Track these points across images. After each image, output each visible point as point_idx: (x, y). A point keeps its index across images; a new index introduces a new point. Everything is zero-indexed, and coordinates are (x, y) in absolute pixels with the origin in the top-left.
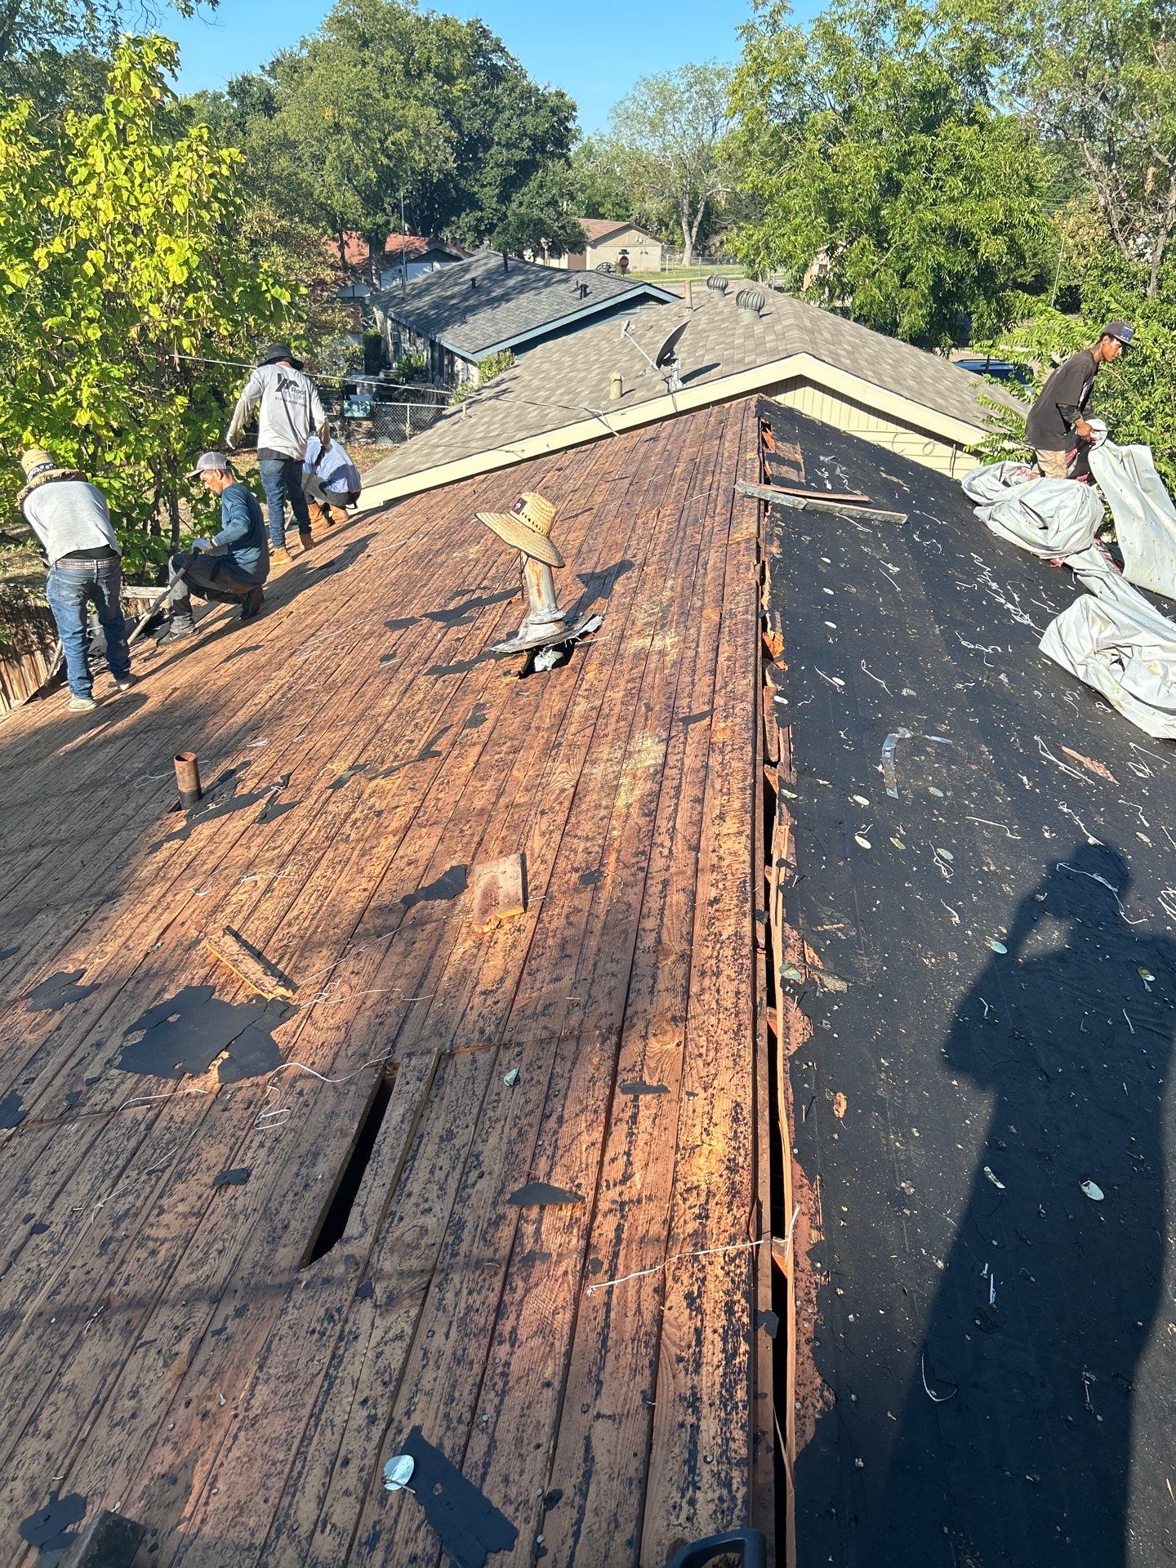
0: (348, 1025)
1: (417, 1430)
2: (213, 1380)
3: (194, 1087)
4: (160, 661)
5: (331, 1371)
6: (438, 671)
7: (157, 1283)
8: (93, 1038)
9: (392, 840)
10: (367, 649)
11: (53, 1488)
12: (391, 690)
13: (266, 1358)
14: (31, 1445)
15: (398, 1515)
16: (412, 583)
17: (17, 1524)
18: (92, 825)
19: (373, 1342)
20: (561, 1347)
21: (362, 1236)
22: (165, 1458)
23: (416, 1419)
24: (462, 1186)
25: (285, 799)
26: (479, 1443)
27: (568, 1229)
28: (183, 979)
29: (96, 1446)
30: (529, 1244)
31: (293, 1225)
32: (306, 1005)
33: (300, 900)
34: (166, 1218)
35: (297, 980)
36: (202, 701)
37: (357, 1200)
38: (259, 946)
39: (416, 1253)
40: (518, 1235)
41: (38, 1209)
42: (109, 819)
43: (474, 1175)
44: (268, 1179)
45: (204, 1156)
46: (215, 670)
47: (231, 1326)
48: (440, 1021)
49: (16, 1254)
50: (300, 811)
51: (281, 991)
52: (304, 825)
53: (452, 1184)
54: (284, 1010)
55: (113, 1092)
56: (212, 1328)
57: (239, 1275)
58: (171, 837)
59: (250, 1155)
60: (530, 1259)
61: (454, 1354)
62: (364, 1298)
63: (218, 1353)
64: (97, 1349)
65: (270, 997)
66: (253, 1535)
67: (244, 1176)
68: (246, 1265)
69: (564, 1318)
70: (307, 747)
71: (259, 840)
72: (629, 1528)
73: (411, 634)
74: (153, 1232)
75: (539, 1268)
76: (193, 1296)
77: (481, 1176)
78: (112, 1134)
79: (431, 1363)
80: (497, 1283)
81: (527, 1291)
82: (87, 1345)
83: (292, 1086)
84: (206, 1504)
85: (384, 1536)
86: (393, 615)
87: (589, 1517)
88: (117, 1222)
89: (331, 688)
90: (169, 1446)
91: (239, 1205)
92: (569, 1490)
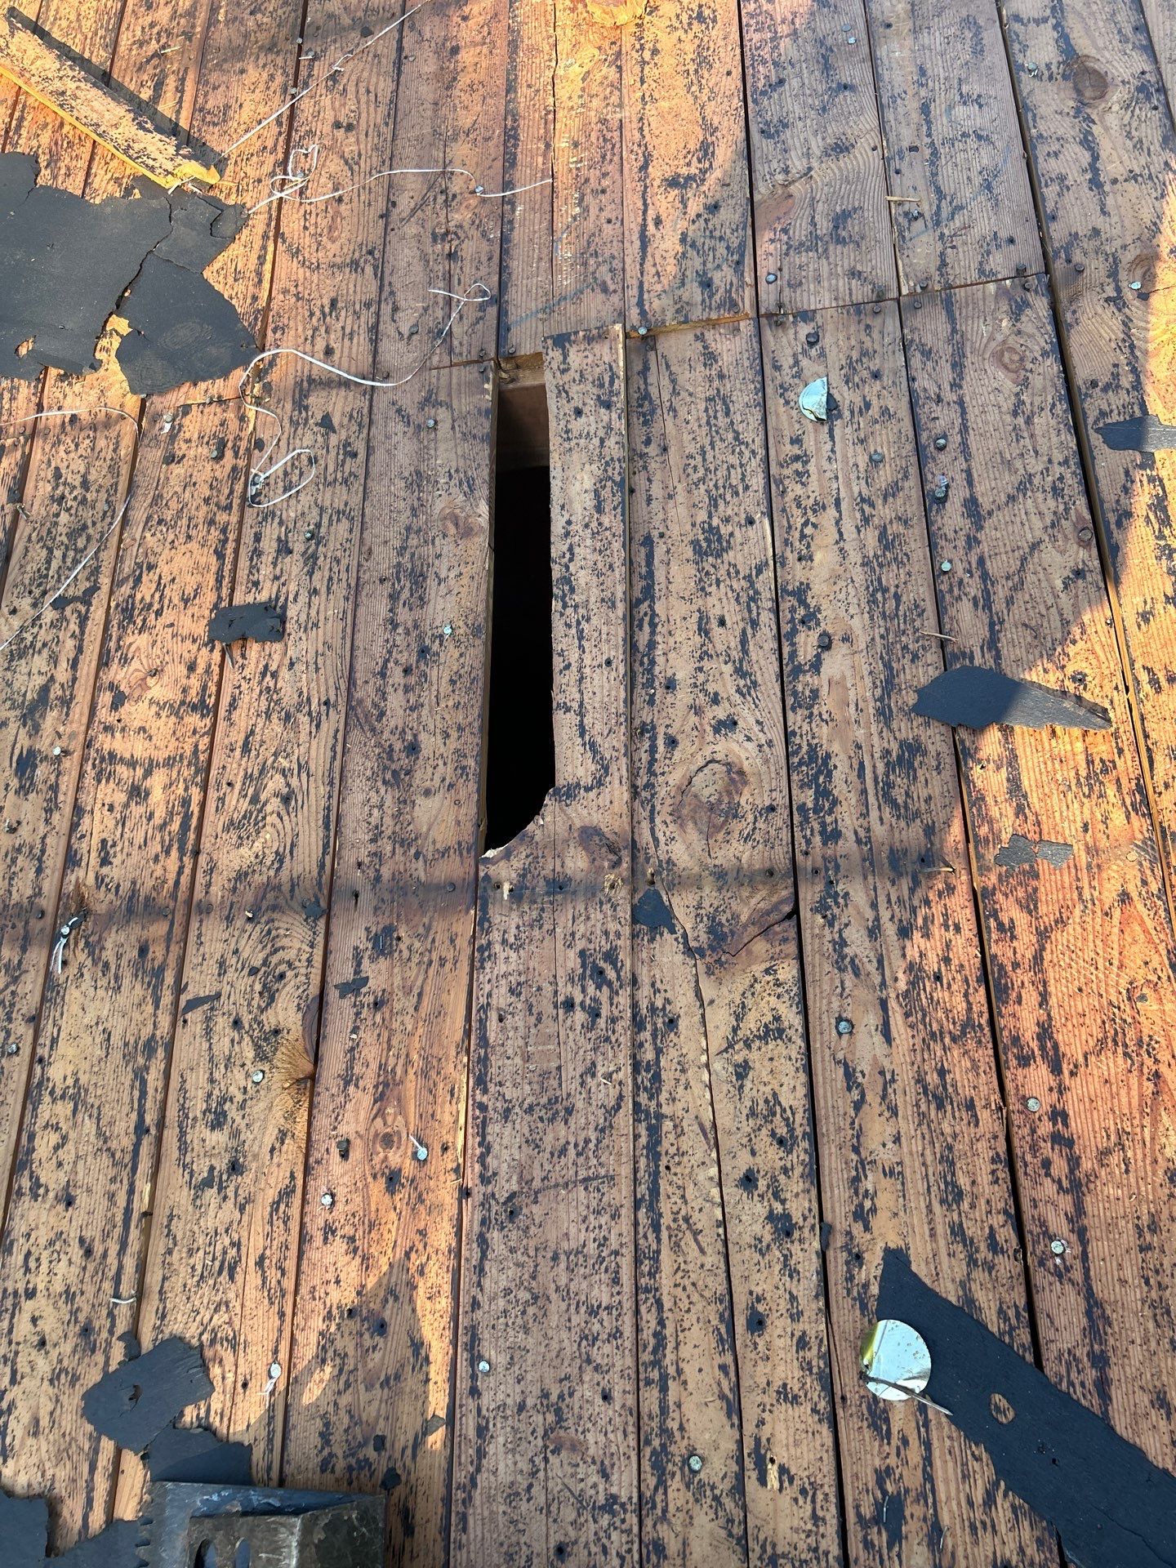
1: (896, 1260)
2: (380, 1098)
5: (643, 1098)
11: (122, 1322)
13: (484, 1061)
19: (717, 1039)
21: (599, 782)
22: (340, 1271)
24: (789, 668)
27: (1092, 786)
29: (180, 1228)
30: (1004, 816)
31: (429, 744)
39: (738, 827)
40: (970, 795)
43: (807, 642)
44: (330, 633)
47: (378, 975)
48: (590, 252)
51: (193, 169)
53: (764, 663)
54: (215, 218)
56: (335, 979)
57: (349, 857)
59: (266, 570)
60: (1021, 857)
61: (920, 1080)
62: (654, 931)
63: (368, 1036)
65: (170, 184)
67: (272, 622)
68: (356, 832)
74: (120, 745)
75: (1052, 881)
76: (264, 900)
77: (826, 644)
79: (872, 1098)
80: (961, 911)
81: (1043, 935)
82: (74, 997)
90: (340, 1245)
91: (287, 690)
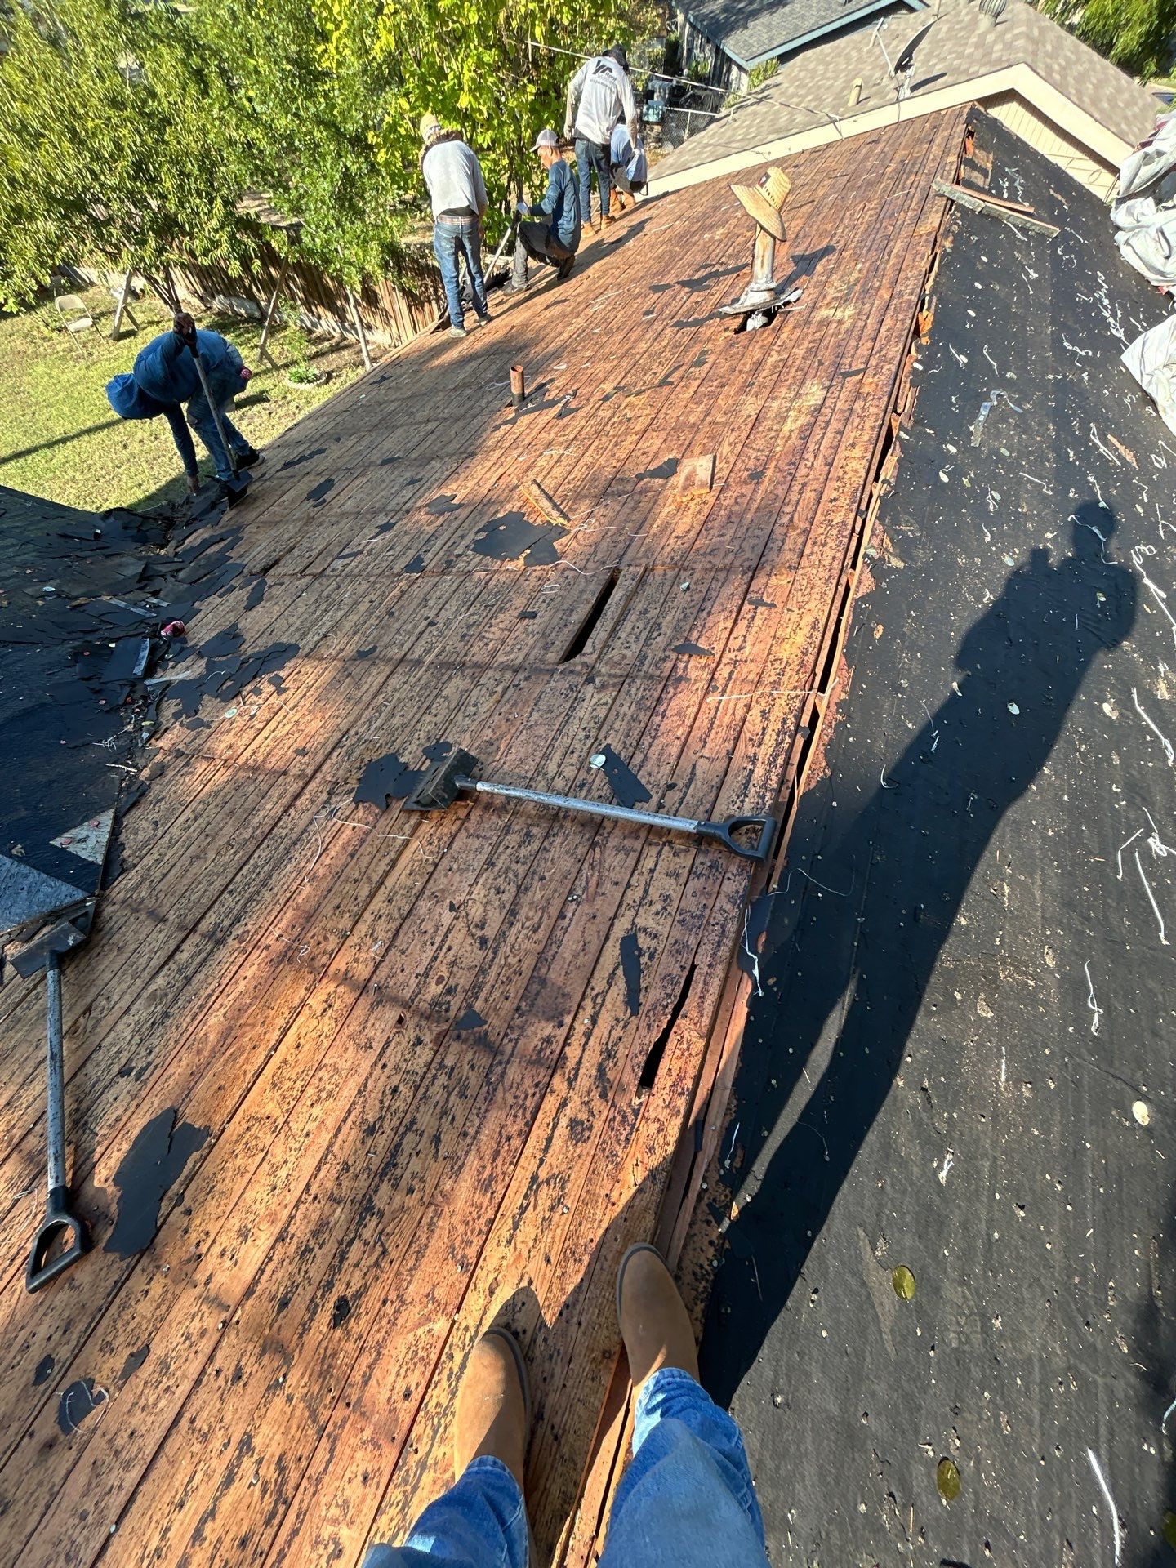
0: (597, 545)
1: (609, 745)
2: (512, 706)
3: (511, 566)
4: (506, 306)
6: (680, 325)
7: (488, 659)
8: (459, 533)
9: (635, 438)
10: (635, 305)
12: (647, 336)
14: (428, 718)
15: (595, 778)
16: (672, 258)
17: (421, 749)
18: (462, 411)
20: (688, 723)
22: (488, 734)
23: (609, 741)
24: (648, 638)
25: (573, 405)
26: (639, 757)
27: (703, 668)
28: (508, 507)
30: (680, 672)
31: (557, 643)
32: (574, 530)
33: (577, 469)
34: (493, 629)
35: (570, 516)
36: (528, 335)
37: (591, 636)
38: (551, 493)
40: (675, 667)
41: (432, 615)
42: (471, 408)
43: (655, 634)
44: (546, 619)
45: (514, 602)
46: (538, 315)
48: (648, 550)
49: (421, 634)
50: (581, 414)
51: (561, 520)
52: (583, 423)
53: (643, 636)
54: (562, 531)
55: (469, 563)
56: (513, 683)
57: (528, 662)
58: (505, 423)
60: (679, 680)
61: (632, 716)
62: (589, 683)
63: (515, 695)
64: (458, 683)
66: (526, 772)
67: (533, 615)
68: (532, 658)
69: (692, 711)
70: (590, 372)
71: (555, 430)
72: (708, 806)
73: (666, 296)
75: (683, 684)
76: (504, 668)
77: (659, 635)
78: (468, 583)
79: (620, 718)
80: (660, 688)
81: (675, 694)
83: (562, 573)
84: (506, 756)
85: (587, 786)
86: (656, 282)
87: (688, 797)
88: (469, 627)
89: (609, 333)
92: (680, 784)
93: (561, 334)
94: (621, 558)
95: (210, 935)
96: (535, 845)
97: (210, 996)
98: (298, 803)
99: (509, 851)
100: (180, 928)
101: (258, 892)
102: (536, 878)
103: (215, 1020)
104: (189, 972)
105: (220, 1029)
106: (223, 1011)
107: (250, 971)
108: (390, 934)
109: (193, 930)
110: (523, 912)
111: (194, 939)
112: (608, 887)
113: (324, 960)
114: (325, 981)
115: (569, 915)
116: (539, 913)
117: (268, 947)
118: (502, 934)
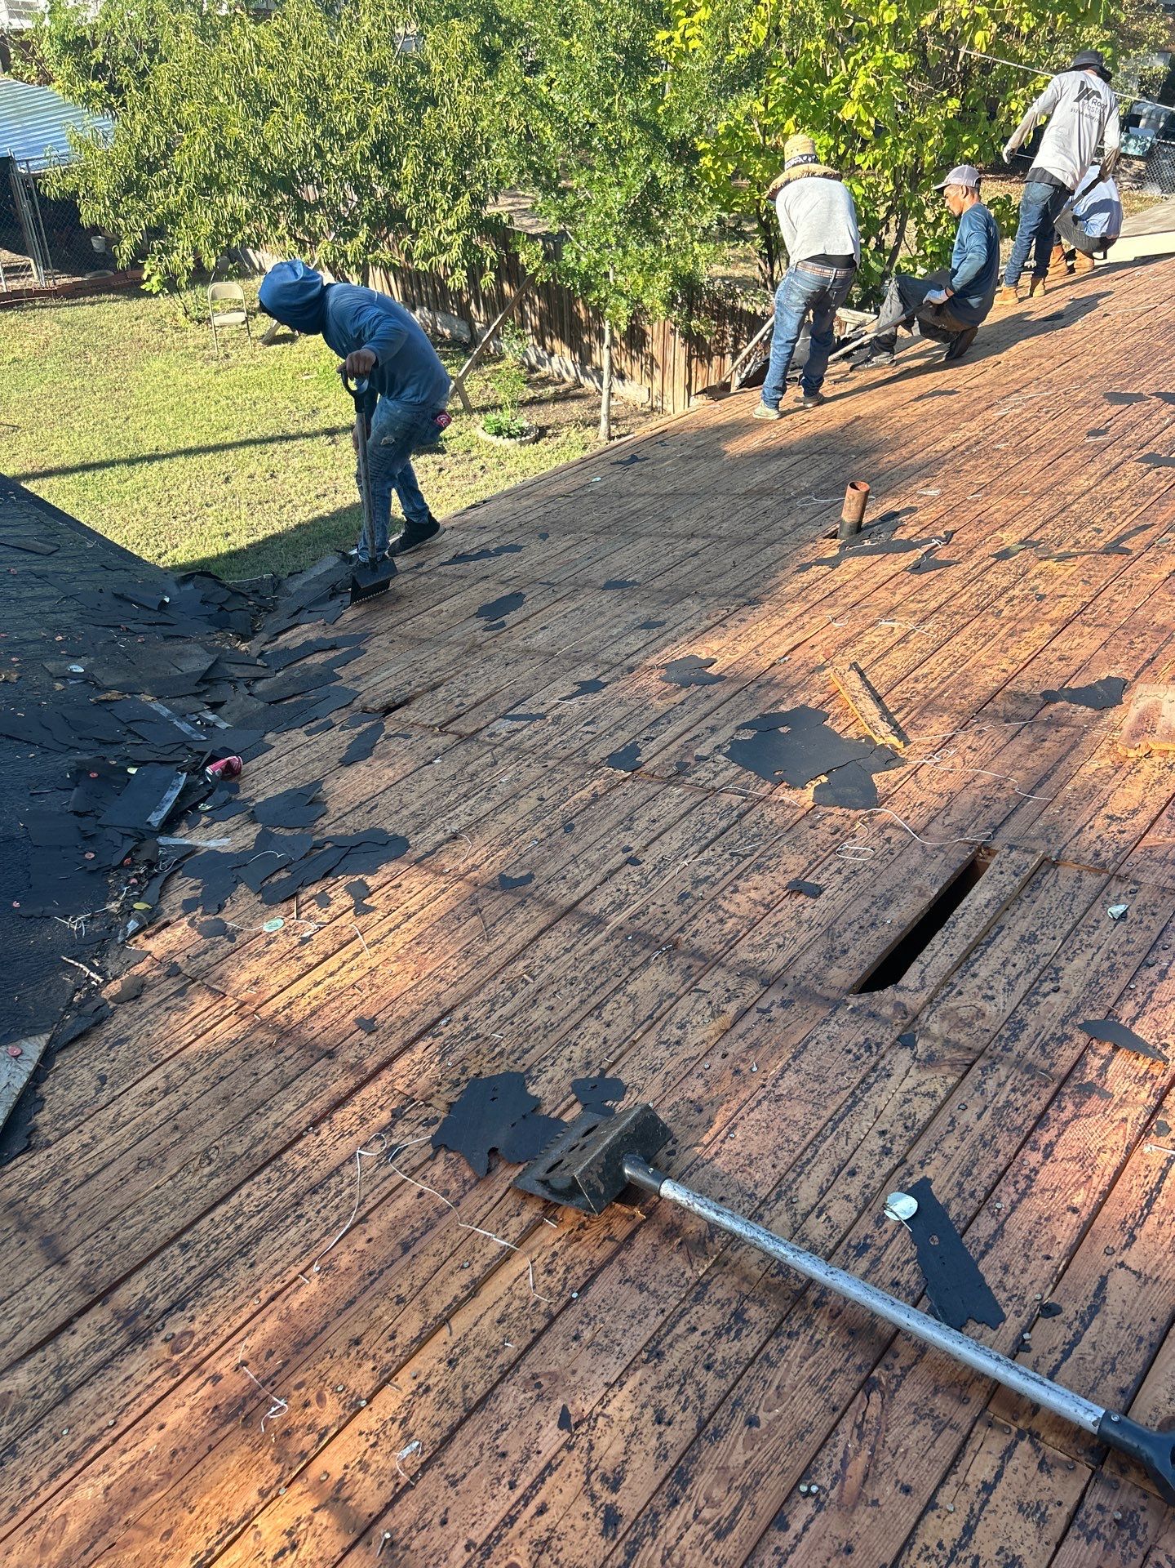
0: (952, 797)
1: (927, 1182)
2: (750, 1047)
3: (788, 796)
4: (850, 386)
5: (858, 1092)
6: (1154, 460)
7: (719, 947)
8: (709, 722)
9: (1048, 629)
10: (1076, 418)
11: (604, 1066)
12: (1091, 469)
13: (801, 1053)
14: (593, 1025)
15: (891, 1241)
16: (1151, 354)
17: (569, 1079)
18: (751, 530)
19: (904, 1088)
20: (1099, 1183)
21: (917, 991)
22: (695, 1089)
23: (929, 1172)
24: (1032, 991)
25: (943, 555)
26: (985, 1226)
27: (1142, 1080)
28: (801, 698)
29: (643, 1051)
30: (1091, 1075)
31: (852, 952)
32: (914, 762)
33: (933, 660)
34: (738, 897)
35: (910, 735)
36: (882, 434)
37: (920, 957)
38: (881, 691)
39: (967, 1029)
40: (1080, 1062)
41: (636, 845)
42: (767, 528)
43: (1047, 986)
44: (839, 903)
45: (784, 859)
46: (903, 407)
47: (776, 1012)
48: (1052, 826)
49: (612, 873)
50: (954, 572)
51: (893, 740)
52: (957, 587)
53: (1022, 986)
54: (891, 759)
55: (716, 774)
56: (759, 1005)
57: (792, 973)
58: (820, 562)
59: (826, 875)
60: (1088, 1090)
61: (982, 1136)
62: (905, 1045)
63: (759, 1028)
64: (656, 978)
65: (880, 742)
66: (756, 1187)
67: (815, 892)
68: (800, 969)
69: (1113, 1161)
70: (979, 508)
71: (906, 589)
72: (1127, 1380)
73: (1133, 412)
74: (725, 905)
75: (1094, 1103)
76: (747, 972)
77: (1056, 990)
78: (708, 809)
79: (957, 1132)
80: (1046, 1095)
81: (1076, 1116)
82: (653, 969)
83: (881, 830)
84: (723, 1142)
85: (873, 1251)
86: (1116, 387)
87: (1083, 1346)
88: (697, 883)
89: (1022, 452)
90: (702, 1081)
91: (806, 914)
92: (1070, 1310)
93: (938, 440)
94: (996, 830)
95: (127, 1318)
96: (750, 1343)
97: (93, 1440)
98: (338, 1116)
99: (696, 1337)
100: (84, 1285)
101: (229, 1263)
102: (741, 1416)
103: (88, 1493)
104: (74, 1377)
105: (92, 1515)
106: (106, 1480)
107: (175, 1415)
108: (437, 1434)
109: (103, 1298)
110: (703, 1482)
111: (100, 1315)
112: (886, 1490)
113: (307, 1442)
114: (298, 1487)
115: (796, 1526)
116: (735, 1497)
117: (216, 1378)
118: (651, 1518)
